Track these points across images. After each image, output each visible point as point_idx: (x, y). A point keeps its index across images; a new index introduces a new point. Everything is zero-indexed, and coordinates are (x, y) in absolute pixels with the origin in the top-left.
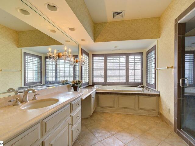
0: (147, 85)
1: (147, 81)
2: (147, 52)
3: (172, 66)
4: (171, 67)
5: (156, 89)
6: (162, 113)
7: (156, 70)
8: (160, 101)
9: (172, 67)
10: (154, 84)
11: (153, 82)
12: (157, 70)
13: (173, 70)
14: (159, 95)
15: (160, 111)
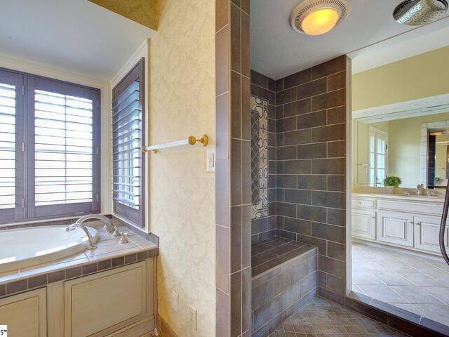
0: (115, 211)
1: (116, 195)
2: (114, 90)
3: (206, 136)
4: (202, 141)
5: (143, 226)
6: (166, 320)
7: (143, 154)
8: (159, 272)
9: (205, 141)
10: (137, 208)
11: (136, 201)
12: (147, 154)
13: (211, 151)
14: (157, 250)
15: (161, 314)
